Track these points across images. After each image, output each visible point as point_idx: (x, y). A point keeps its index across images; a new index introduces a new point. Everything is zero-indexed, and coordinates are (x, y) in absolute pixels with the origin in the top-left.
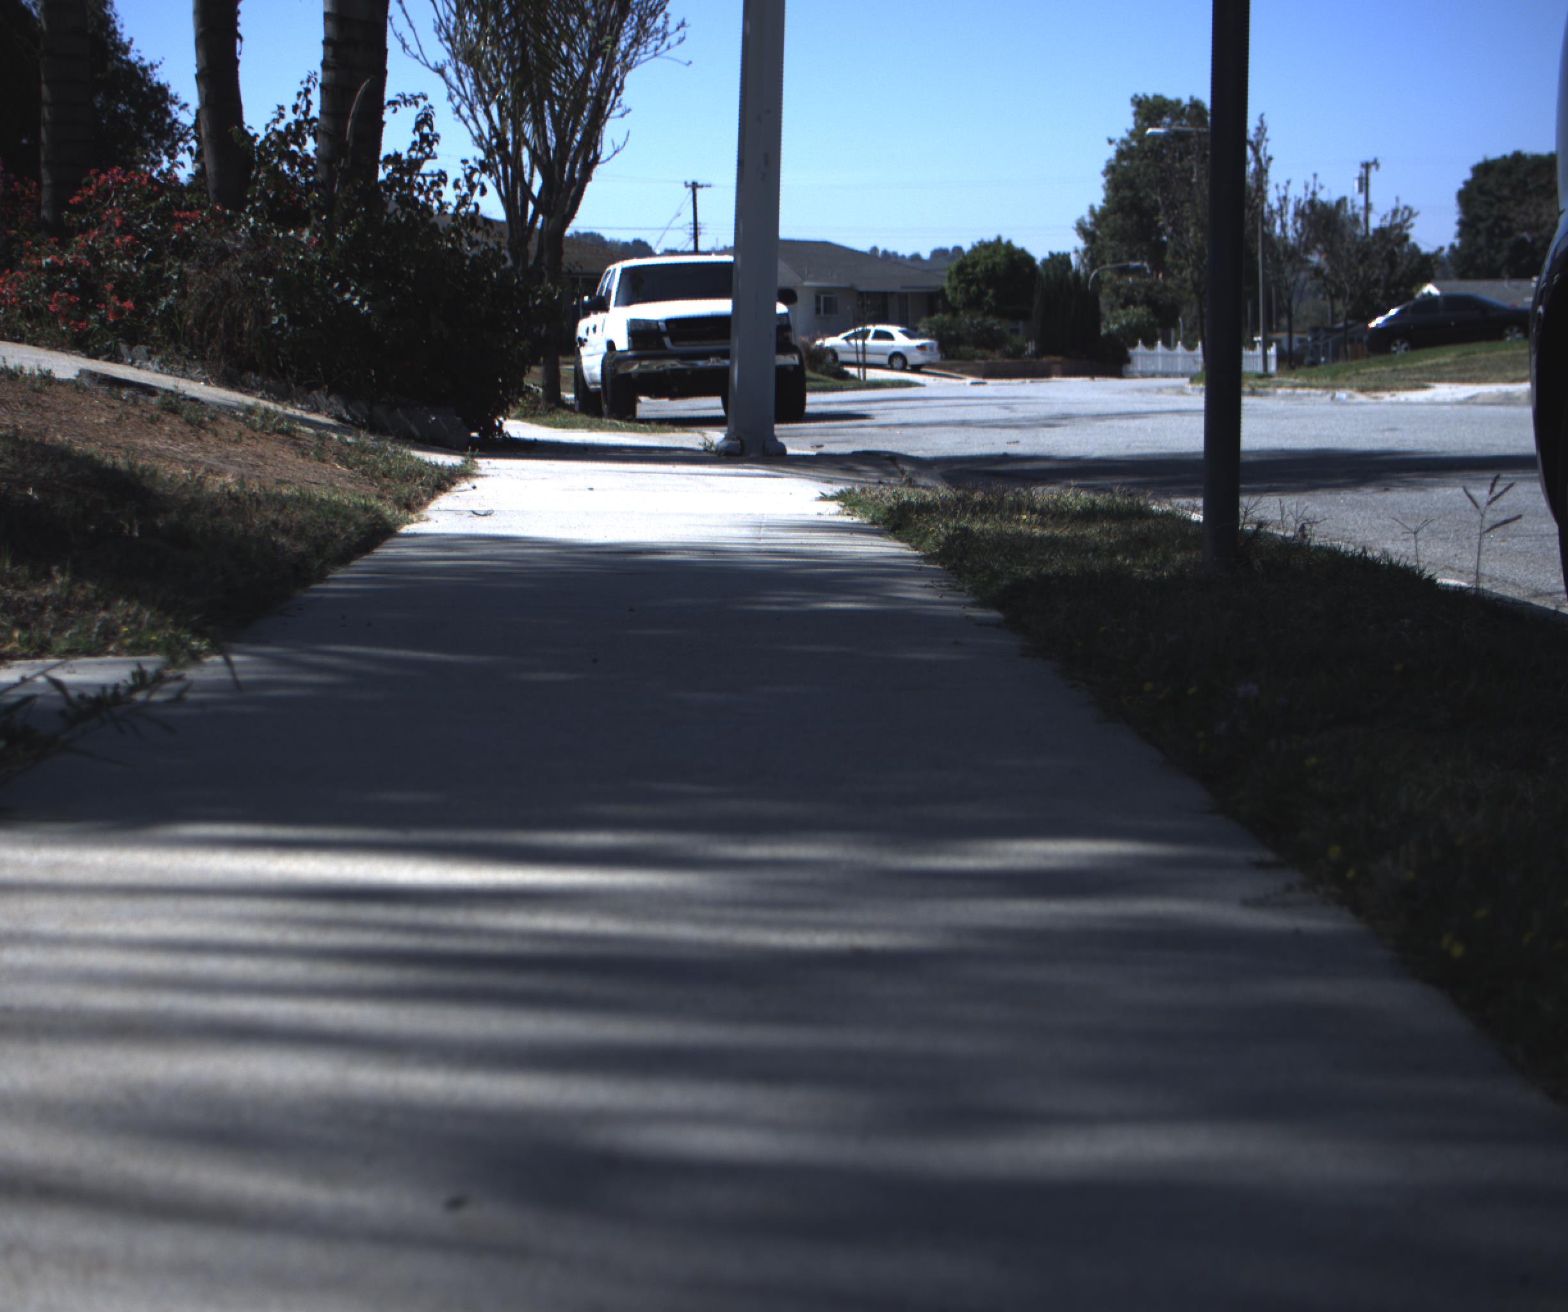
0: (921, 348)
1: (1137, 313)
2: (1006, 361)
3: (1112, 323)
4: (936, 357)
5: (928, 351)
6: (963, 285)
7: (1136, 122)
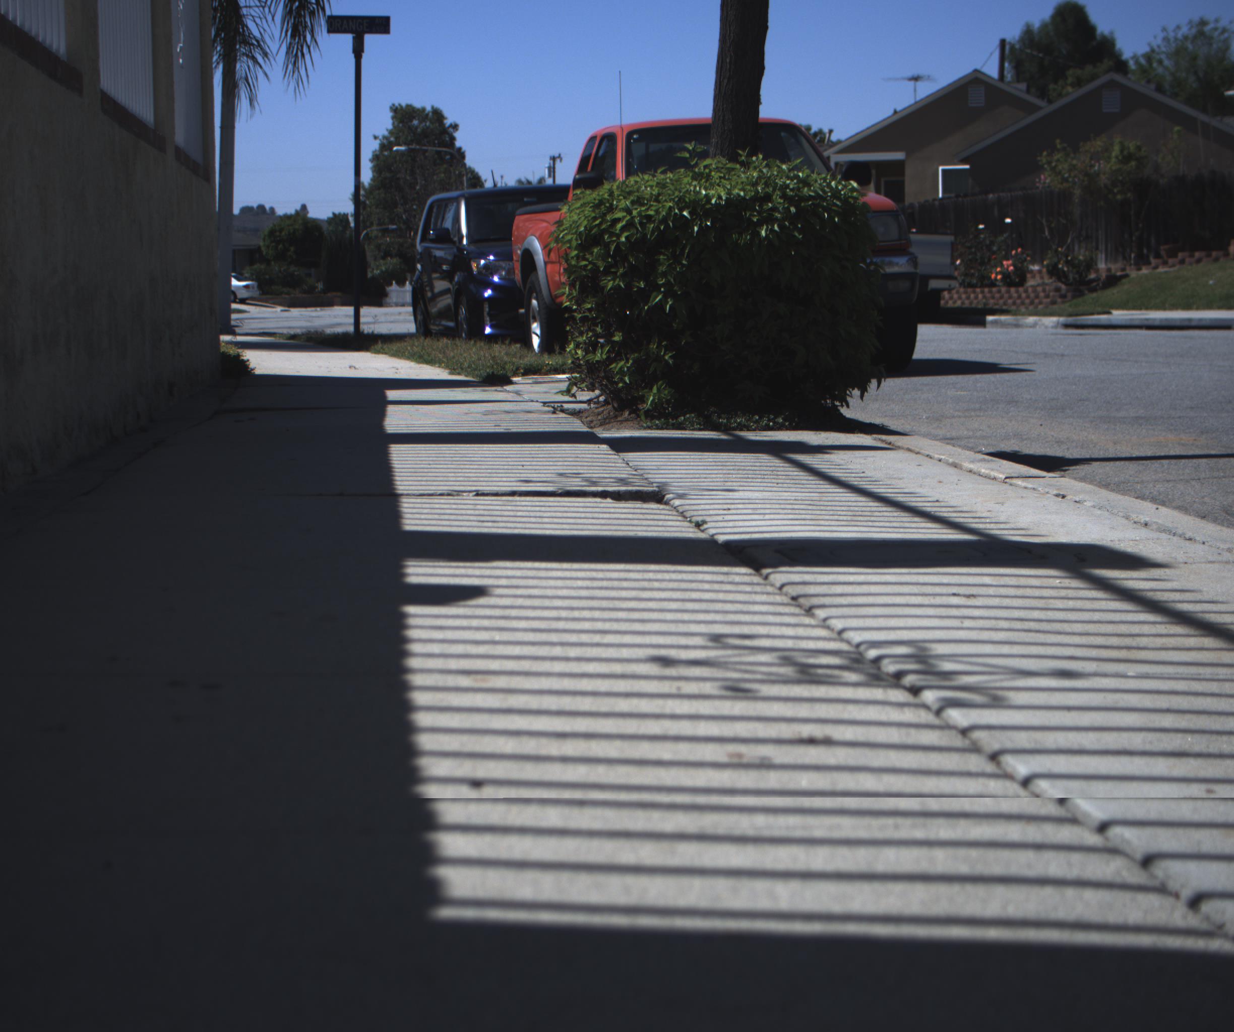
0: (246, 287)
1: (393, 262)
2: (304, 295)
3: (375, 270)
4: (256, 293)
5: (251, 289)
6: (274, 244)
7: (393, 124)
